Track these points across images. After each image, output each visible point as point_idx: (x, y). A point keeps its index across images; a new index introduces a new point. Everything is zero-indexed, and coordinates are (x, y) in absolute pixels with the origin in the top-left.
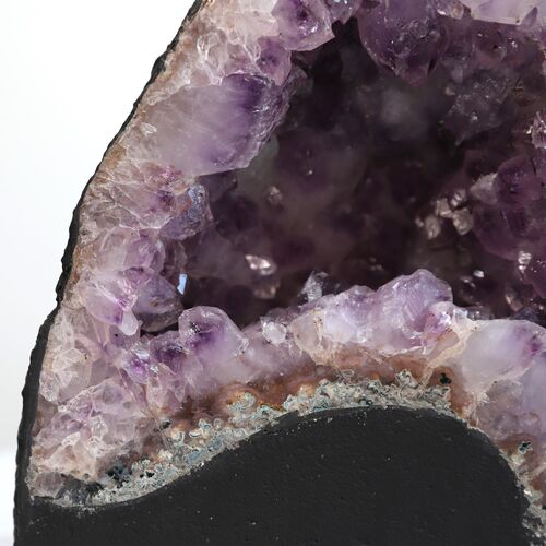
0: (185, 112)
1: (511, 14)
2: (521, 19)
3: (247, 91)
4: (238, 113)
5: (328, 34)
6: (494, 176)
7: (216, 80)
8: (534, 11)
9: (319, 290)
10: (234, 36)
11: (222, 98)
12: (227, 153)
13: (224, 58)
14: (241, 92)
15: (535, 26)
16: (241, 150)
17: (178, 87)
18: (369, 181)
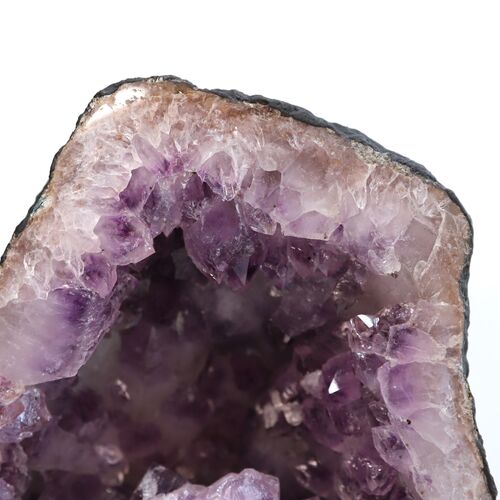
0: (14, 325)
1: (319, 230)
2: (329, 236)
3: (72, 305)
4: (64, 326)
5: (148, 249)
6: (319, 373)
7: (42, 293)
8: (341, 228)
9: (155, 487)
10: (59, 252)
11: (49, 311)
12: (54, 364)
13: (50, 273)
14: (67, 305)
15: (343, 240)
16: (69, 361)
17: (7, 301)
18: (211, 370)
